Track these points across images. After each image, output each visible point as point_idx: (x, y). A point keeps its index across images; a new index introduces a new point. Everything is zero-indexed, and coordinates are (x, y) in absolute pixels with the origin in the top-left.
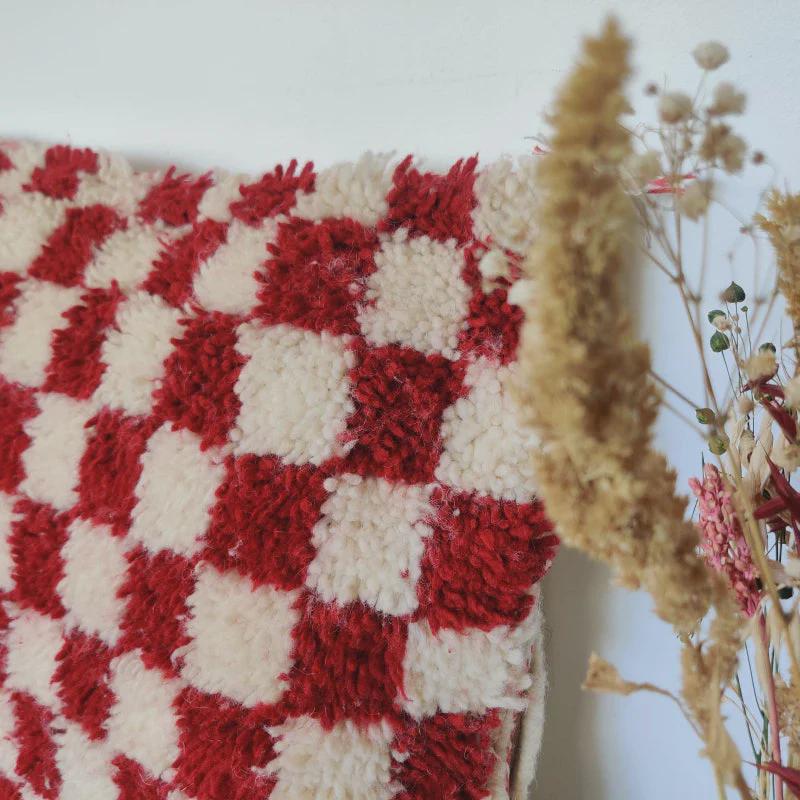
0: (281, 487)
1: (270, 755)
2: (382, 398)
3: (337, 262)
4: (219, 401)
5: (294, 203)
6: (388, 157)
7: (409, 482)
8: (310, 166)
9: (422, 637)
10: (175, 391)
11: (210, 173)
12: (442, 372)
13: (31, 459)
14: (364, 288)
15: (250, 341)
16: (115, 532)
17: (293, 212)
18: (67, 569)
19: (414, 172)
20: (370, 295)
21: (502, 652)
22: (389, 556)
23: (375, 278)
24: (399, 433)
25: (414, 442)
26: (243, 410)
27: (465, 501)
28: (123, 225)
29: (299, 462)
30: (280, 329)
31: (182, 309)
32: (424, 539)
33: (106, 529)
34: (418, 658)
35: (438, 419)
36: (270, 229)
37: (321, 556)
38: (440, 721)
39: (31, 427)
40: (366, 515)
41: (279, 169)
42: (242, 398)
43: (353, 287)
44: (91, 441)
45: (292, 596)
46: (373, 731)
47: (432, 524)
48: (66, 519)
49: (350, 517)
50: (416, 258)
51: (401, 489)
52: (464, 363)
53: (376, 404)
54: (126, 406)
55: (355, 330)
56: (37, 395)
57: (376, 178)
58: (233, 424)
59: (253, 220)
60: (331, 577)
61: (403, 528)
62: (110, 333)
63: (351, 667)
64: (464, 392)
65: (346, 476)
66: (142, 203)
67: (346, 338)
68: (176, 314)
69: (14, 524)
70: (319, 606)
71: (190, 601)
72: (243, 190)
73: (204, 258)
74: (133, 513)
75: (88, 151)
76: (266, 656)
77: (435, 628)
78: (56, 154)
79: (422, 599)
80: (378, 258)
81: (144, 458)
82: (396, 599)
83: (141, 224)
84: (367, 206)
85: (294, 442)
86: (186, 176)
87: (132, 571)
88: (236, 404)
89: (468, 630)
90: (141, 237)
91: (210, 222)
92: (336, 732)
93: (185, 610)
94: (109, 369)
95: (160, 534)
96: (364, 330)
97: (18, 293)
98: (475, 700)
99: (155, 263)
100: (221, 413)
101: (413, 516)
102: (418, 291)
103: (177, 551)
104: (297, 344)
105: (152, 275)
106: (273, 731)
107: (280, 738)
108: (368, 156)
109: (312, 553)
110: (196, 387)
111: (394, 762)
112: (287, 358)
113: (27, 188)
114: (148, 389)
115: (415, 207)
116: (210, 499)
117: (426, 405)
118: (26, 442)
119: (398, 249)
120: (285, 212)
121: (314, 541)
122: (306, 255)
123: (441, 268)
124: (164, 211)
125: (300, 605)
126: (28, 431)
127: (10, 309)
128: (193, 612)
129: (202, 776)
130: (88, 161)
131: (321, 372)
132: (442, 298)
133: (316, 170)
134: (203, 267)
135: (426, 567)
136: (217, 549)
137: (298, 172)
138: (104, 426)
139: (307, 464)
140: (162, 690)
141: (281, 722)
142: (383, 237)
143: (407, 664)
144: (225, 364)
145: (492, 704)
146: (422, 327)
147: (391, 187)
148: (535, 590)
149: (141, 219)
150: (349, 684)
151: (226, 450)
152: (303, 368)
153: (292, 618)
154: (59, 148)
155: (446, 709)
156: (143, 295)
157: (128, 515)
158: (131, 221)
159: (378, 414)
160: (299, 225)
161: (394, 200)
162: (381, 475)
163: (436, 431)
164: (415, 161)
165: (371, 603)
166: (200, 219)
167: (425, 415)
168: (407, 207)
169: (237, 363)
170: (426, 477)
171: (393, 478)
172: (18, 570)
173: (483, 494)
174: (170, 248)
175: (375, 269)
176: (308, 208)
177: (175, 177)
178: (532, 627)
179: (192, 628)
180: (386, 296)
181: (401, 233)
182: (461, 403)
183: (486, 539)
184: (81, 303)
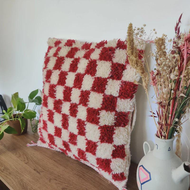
0: (102, 81)
1: (99, 115)
2: (115, 69)
3: (110, 52)
4: (94, 70)
5: (104, 45)
6: (117, 39)
7: (118, 80)
8: (106, 41)
9: (119, 100)
10: (88, 69)
11: (92, 43)
12: (123, 66)
13: (67, 81)
14: (113, 55)
15: (98, 63)
16: (79, 89)
17: (104, 46)
18: (72, 95)
19: (120, 41)
20: (114, 56)
21: (130, 103)
22: (115, 89)
23: (115, 54)
24: (117, 73)
25: (119, 75)
26: (97, 71)
27: (125, 82)
28: (79, 50)
29: (104, 78)
30: (102, 61)
31: (89, 60)
32: (120, 87)
33: (78, 89)
34: (119, 103)
35: (122, 72)
36: (101, 49)
37: (107, 89)
38: (121, 113)
40: (112, 84)
41: (102, 41)
42: (97, 70)
43: (112, 55)
44: (76, 77)
45: (103, 94)
46: (112, 113)
47: (121, 85)
48: (72, 88)
49: (110, 84)
50: (120, 52)
51: (117, 81)
52: (126, 65)
53: (114, 70)
54: (81, 72)
55: (112, 61)
56: (68, 72)
57: (115, 42)
58: (95, 73)
59: (99, 48)
60: (108, 92)
61: (117, 86)
62: (78, 63)
63: (110, 103)
64: (126, 69)
65: (110, 79)
66: (82, 47)
67: (111, 62)
68: (88, 60)
69: (64, 90)
70: (106, 95)
71: (89, 96)
72: (97, 44)
73: (92, 53)
74: (82, 86)
75: (74, 40)
76: (99, 102)
77: (121, 99)
78: (69, 41)
79: (119, 94)
80: (115, 52)
81: (83, 79)
82: (116, 94)
83: (82, 50)
84: (114, 45)
85: (103, 75)
86: (88, 43)
87: (81, 93)
88: (96, 70)
89: (125, 99)
90: (82, 51)
91: (92, 49)
92: (108, 112)
93: (89, 97)
94: (78, 68)
95: (85, 88)
96: (113, 61)
97: (64, 59)
98: (126, 110)
99: (84, 54)
100: (94, 72)
101: (118, 84)
102: (120, 56)
103: (88, 90)
104: (104, 63)
105: (84, 56)
106: (100, 112)
107: (100, 113)
108: (114, 39)
109: (105, 89)
110: (91, 69)
111: (115, 117)
112: (103, 64)
113: (65, 45)
114: (84, 70)
115: (120, 45)
116: (92, 83)
117: (121, 70)
118: (66, 79)
119: (118, 50)
120: (103, 46)
121: (106, 87)
122: (106, 51)
123: (123, 53)
124: (85, 48)
125: (104, 95)
126: (66, 77)
127: (63, 61)
128: (90, 97)
129: (90, 119)
130: (74, 41)
131: (107, 66)
132: (123, 57)
133: (107, 41)
134: (92, 54)
135: (120, 90)
136: (93, 89)
137: (105, 42)
138: (78, 75)
139: (105, 78)
140: (85, 109)
141: (101, 111)
142: (116, 49)
143: (117, 104)
144: (95, 66)
145: (128, 111)
146: (121, 60)
147: (117, 43)
148: (134, 94)
149: (82, 49)
150: (109, 106)
151: (95, 77)
152: (105, 66)
153: (103, 97)
154: (69, 40)
155: (122, 111)
156: (83, 58)
157: (81, 86)
158: (80, 49)
159: (114, 71)
160: (105, 48)
161: (118, 44)
162: (115, 79)
163: (122, 74)
164: (120, 40)
165: (113, 95)
166: (91, 49)
167: (121, 71)
168: (119, 45)
169: (96, 65)
170: (120, 79)
171: (116, 80)
172: (64, 96)
173: (128, 81)
174: (87, 52)
175: (115, 53)
176: (106, 46)
177: (87, 43)
178: (134, 100)
179: (89, 99)
180: (116, 57)
181: (118, 48)
182: (125, 70)
183: (128, 87)
184: (74, 60)
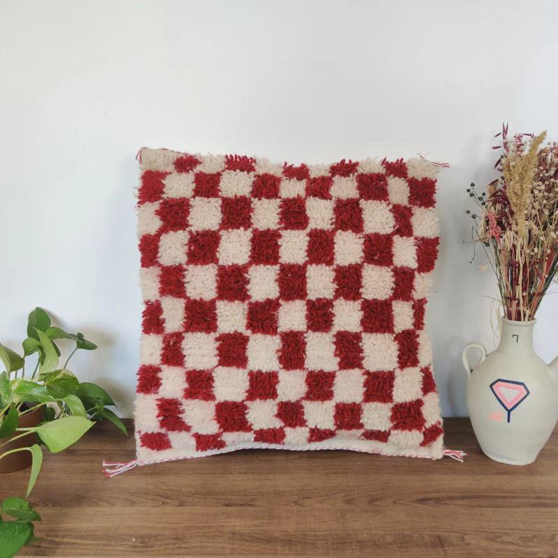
16: (327, 265)
31: (332, 200)
39: (280, 242)
48: (304, 266)
52: (411, 208)
59: (344, 175)
61: (411, 248)
64: (413, 214)
65: (396, 236)
68: (329, 201)
70: (398, 268)
101: (412, 244)
125: (393, 270)
139: (387, 234)
151: (363, 233)
153: (392, 273)
170: (412, 235)
